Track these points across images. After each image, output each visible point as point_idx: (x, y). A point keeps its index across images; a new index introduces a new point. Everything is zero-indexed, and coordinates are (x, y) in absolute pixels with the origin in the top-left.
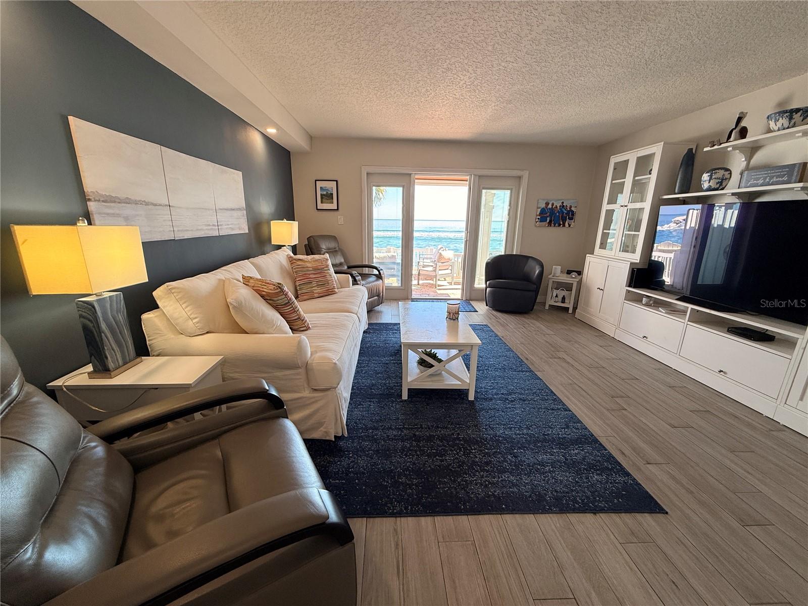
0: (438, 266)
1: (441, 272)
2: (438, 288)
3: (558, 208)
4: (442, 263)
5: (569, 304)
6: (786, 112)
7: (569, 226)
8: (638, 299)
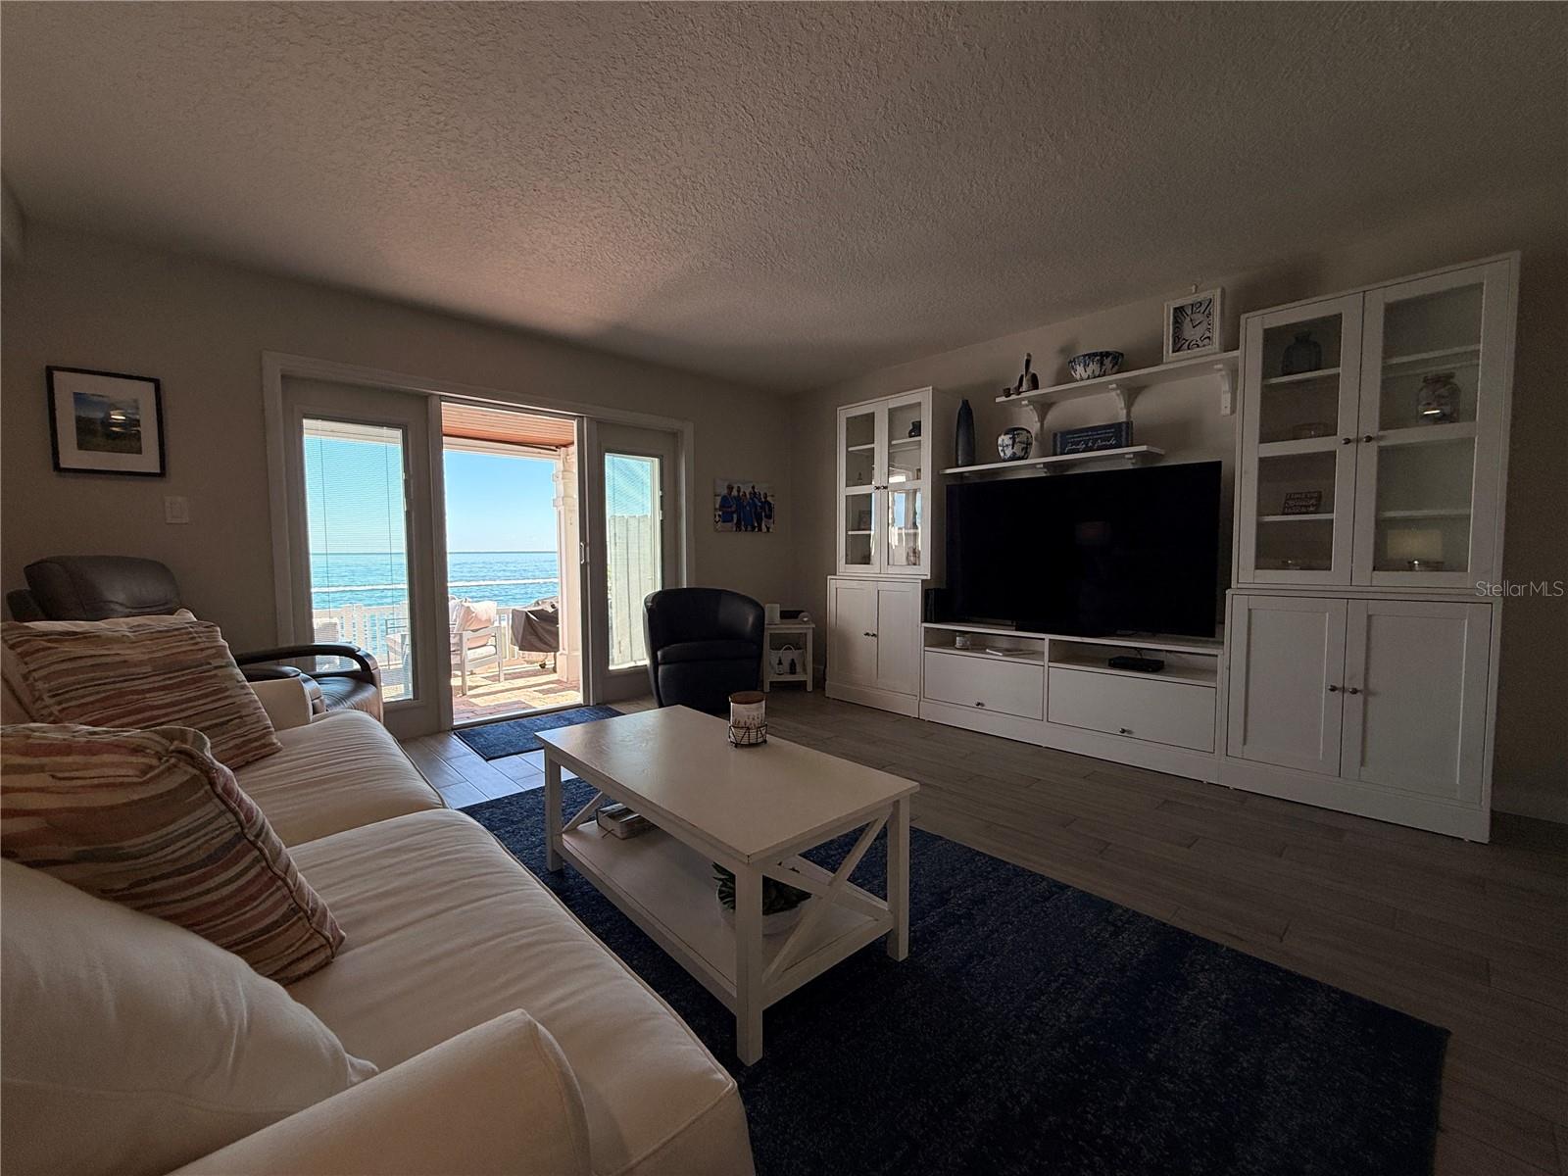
0: (465, 640)
1: (471, 655)
2: (469, 693)
3: (748, 496)
4: (472, 631)
5: (806, 677)
6: (1095, 355)
7: (768, 529)
8: (946, 641)
